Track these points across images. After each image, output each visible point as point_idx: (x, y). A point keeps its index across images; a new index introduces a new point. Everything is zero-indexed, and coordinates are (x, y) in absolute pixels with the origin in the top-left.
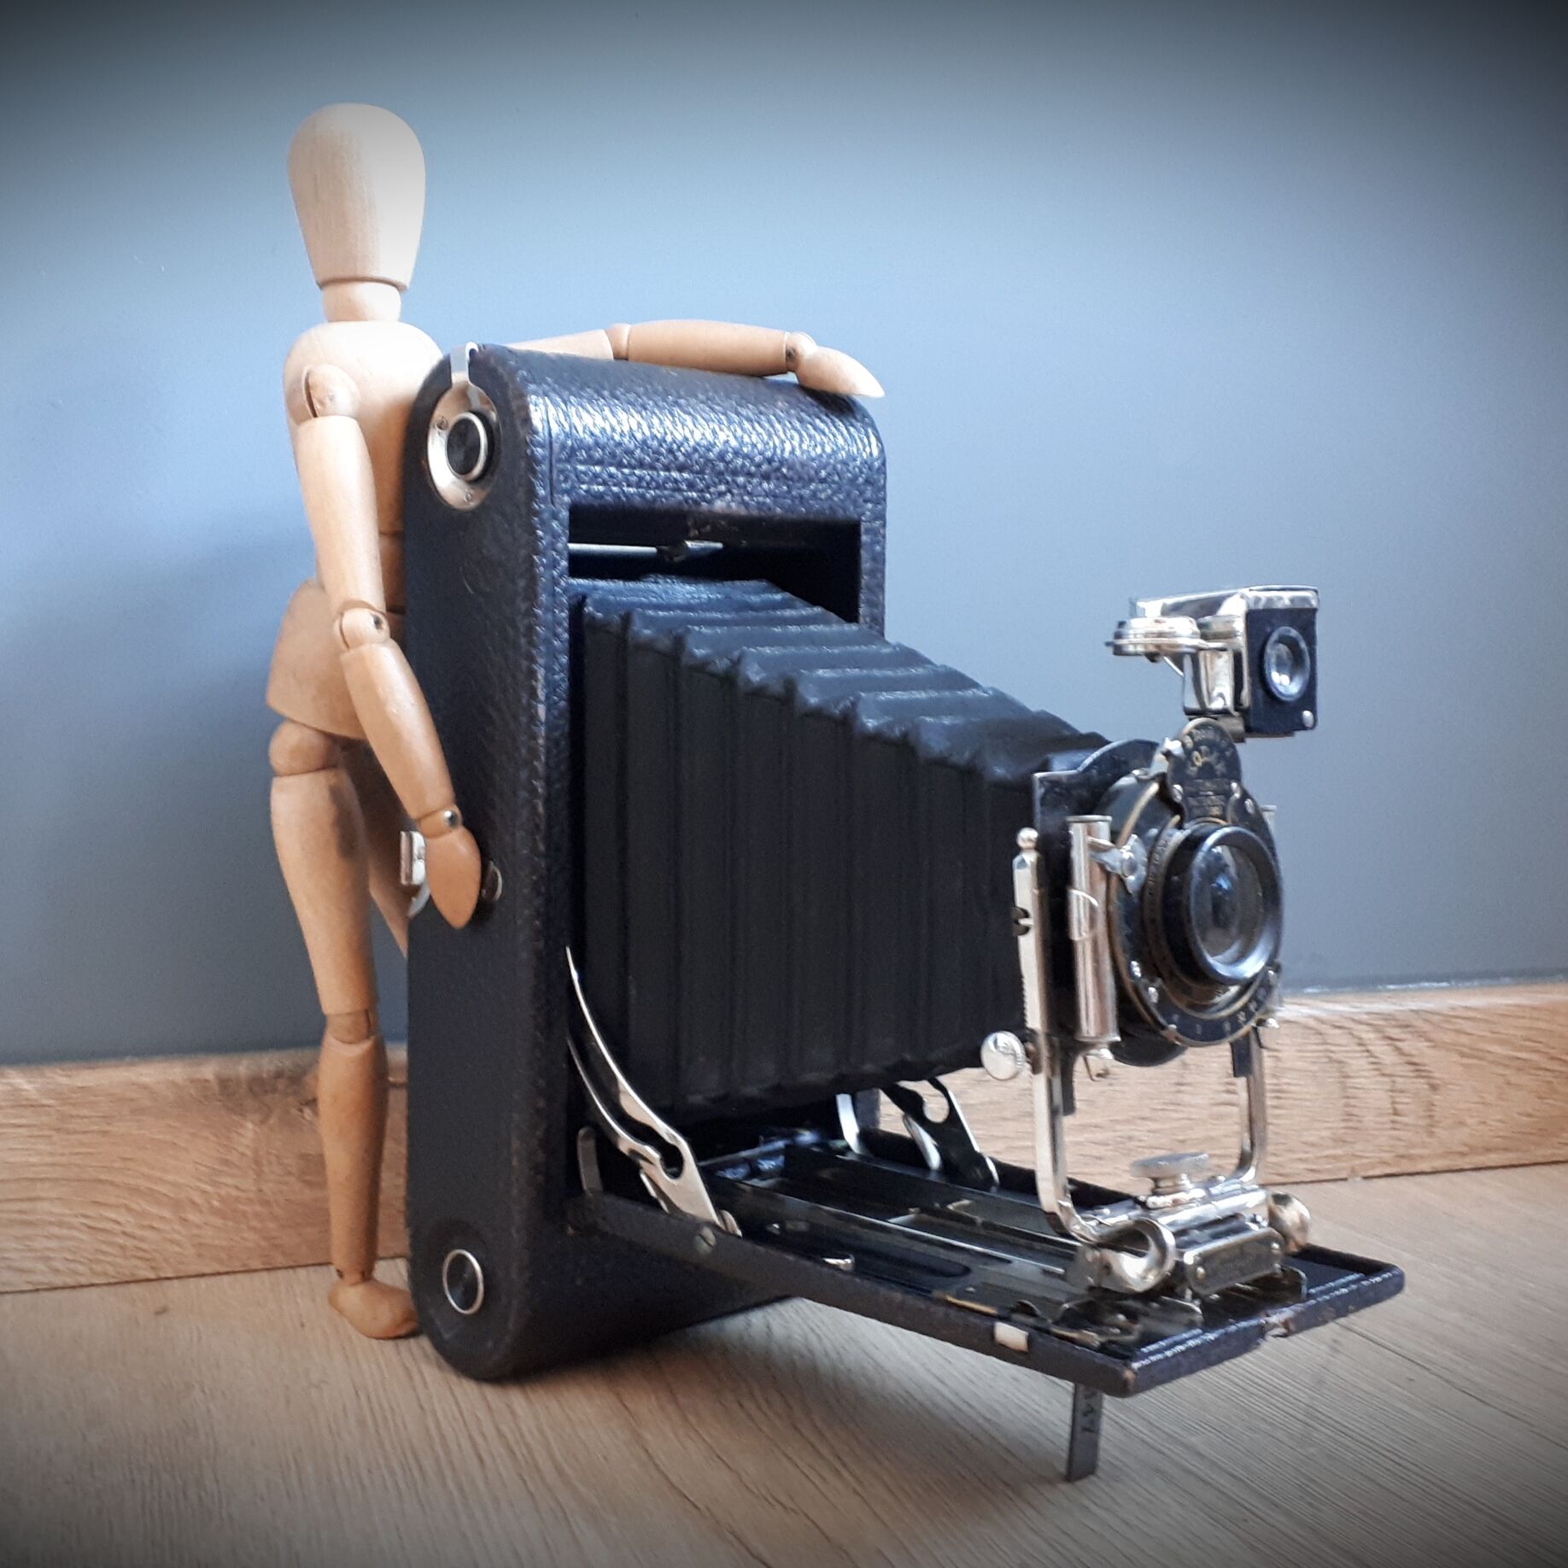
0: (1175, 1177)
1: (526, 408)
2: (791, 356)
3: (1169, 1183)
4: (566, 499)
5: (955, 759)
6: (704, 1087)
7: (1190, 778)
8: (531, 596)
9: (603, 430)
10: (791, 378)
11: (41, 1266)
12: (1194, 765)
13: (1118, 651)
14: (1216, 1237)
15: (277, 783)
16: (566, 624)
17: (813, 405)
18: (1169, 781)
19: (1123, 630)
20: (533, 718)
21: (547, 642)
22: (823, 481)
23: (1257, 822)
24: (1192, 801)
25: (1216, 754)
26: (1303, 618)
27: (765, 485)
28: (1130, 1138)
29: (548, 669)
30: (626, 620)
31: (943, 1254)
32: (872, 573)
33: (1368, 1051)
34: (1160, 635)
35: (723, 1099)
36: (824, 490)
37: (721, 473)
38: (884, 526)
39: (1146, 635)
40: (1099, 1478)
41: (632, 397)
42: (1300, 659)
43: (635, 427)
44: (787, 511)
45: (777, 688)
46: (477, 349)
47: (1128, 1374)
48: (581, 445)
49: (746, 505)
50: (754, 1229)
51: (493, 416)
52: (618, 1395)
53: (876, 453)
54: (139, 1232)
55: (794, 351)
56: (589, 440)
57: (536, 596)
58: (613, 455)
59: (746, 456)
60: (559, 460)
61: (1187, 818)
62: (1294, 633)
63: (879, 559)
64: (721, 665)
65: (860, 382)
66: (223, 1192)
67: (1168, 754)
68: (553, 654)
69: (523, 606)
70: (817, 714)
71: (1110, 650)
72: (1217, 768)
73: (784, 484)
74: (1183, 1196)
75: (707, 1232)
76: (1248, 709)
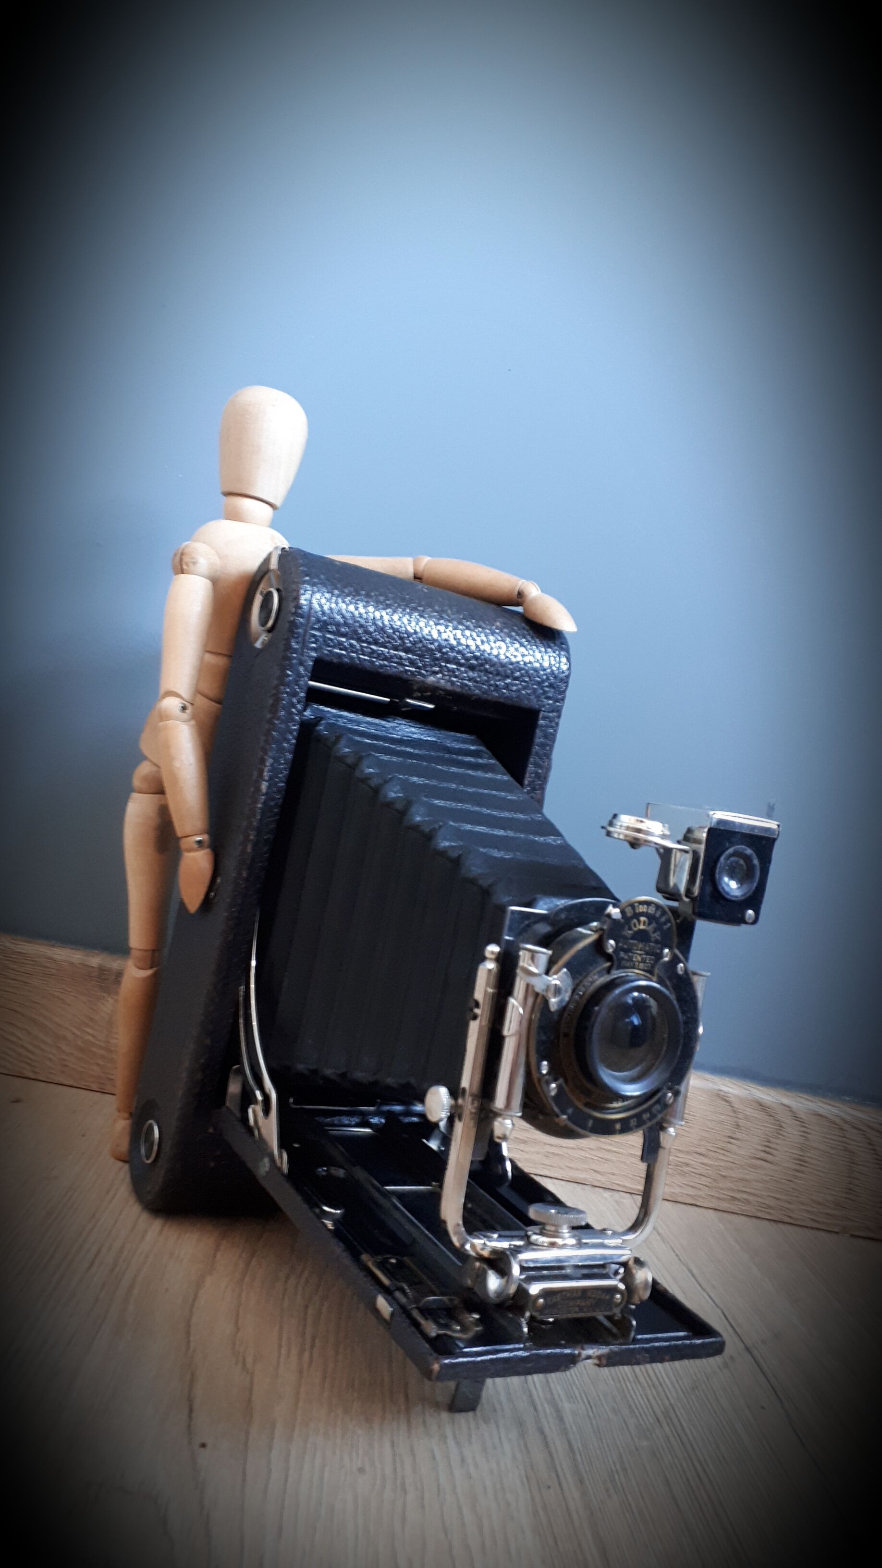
1: (300, 593)
2: (520, 594)
3: (553, 1228)
4: (314, 654)
5: (481, 882)
7: (625, 938)
8: (274, 709)
9: (353, 616)
10: (520, 609)
12: (630, 929)
13: (609, 834)
15: (135, 795)
16: (295, 733)
17: (524, 629)
18: (605, 936)
19: (615, 821)
20: (258, 789)
21: (278, 742)
22: (516, 679)
24: (622, 955)
25: (654, 925)
26: (763, 845)
27: (470, 673)
28: (687, 1165)
29: (276, 760)
30: (338, 739)
34: (639, 831)
35: (315, 1072)
36: (516, 685)
37: (437, 659)
38: (559, 717)
39: (628, 828)
41: (382, 599)
42: (752, 872)
43: (378, 618)
44: (484, 693)
47: (436, 1367)
48: (333, 621)
49: (453, 683)
51: (284, 594)
53: (563, 668)
55: (523, 592)
56: (338, 618)
57: (277, 711)
58: (355, 632)
59: (459, 652)
60: (313, 628)
61: (615, 966)
62: (750, 851)
63: (551, 738)
64: (375, 781)
65: (564, 622)
68: (282, 751)
69: (269, 716)
70: (411, 828)
71: (604, 831)
72: (652, 935)
73: (485, 675)
74: (559, 1241)
75: (266, 1160)
76: (696, 898)
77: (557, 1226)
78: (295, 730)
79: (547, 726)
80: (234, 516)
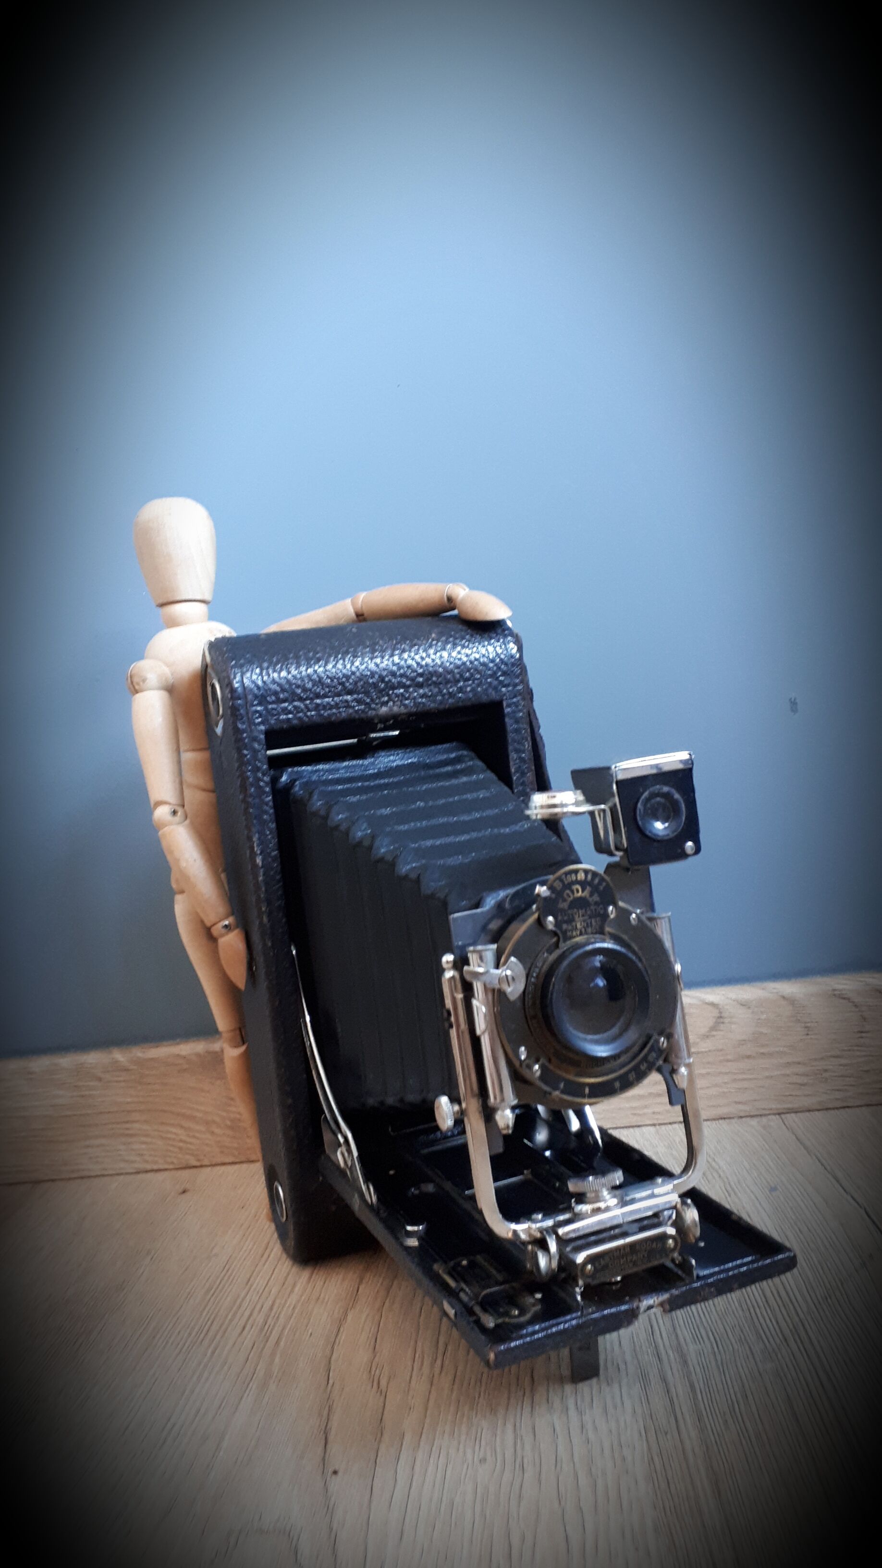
1: (228, 676)
2: (450, 599)
3: (593, 1195)
4: (262, 728)
5: (438, 895)
7: (563, 911)
9: (288, 681)
10: (455, 612)
11: (138, 1159)
14: (642, 1229)
16: (271, 804)
17: (461, 630)
18: (542, 915)
19: (528, 805)
20: (255, 865)
21: (259, 817)
22: (467, 679)
25: (588, 889)
26: (682, 778)
27: (420, 691)
30: (311, 795)
34: (554, 806)
36: (469, 685)
37: (383, 690)
42: (677, 809)
43: (312, 674)
44: (440, 704)
45: (365, 843)
48: (270, 692)
49: (406, 706)
54: (189, 1140)
55: (451, 597)
56: (275, 687)
58: (294, 693)
59: (402, 675)
60: (252, 705)
61: (561, 939)
62: (666, 789)
64: (343, 827)
65: (498, 611)
68: (263, 823)
69: (241, 796)
70: (378, 862)
72: (590, 900)
73: (435, 687)
74: (602, 1205)
75: (356, 1197)
77: (597, 1192)
78: (270, 801)
79: (514, 712)
80: (172, 623)
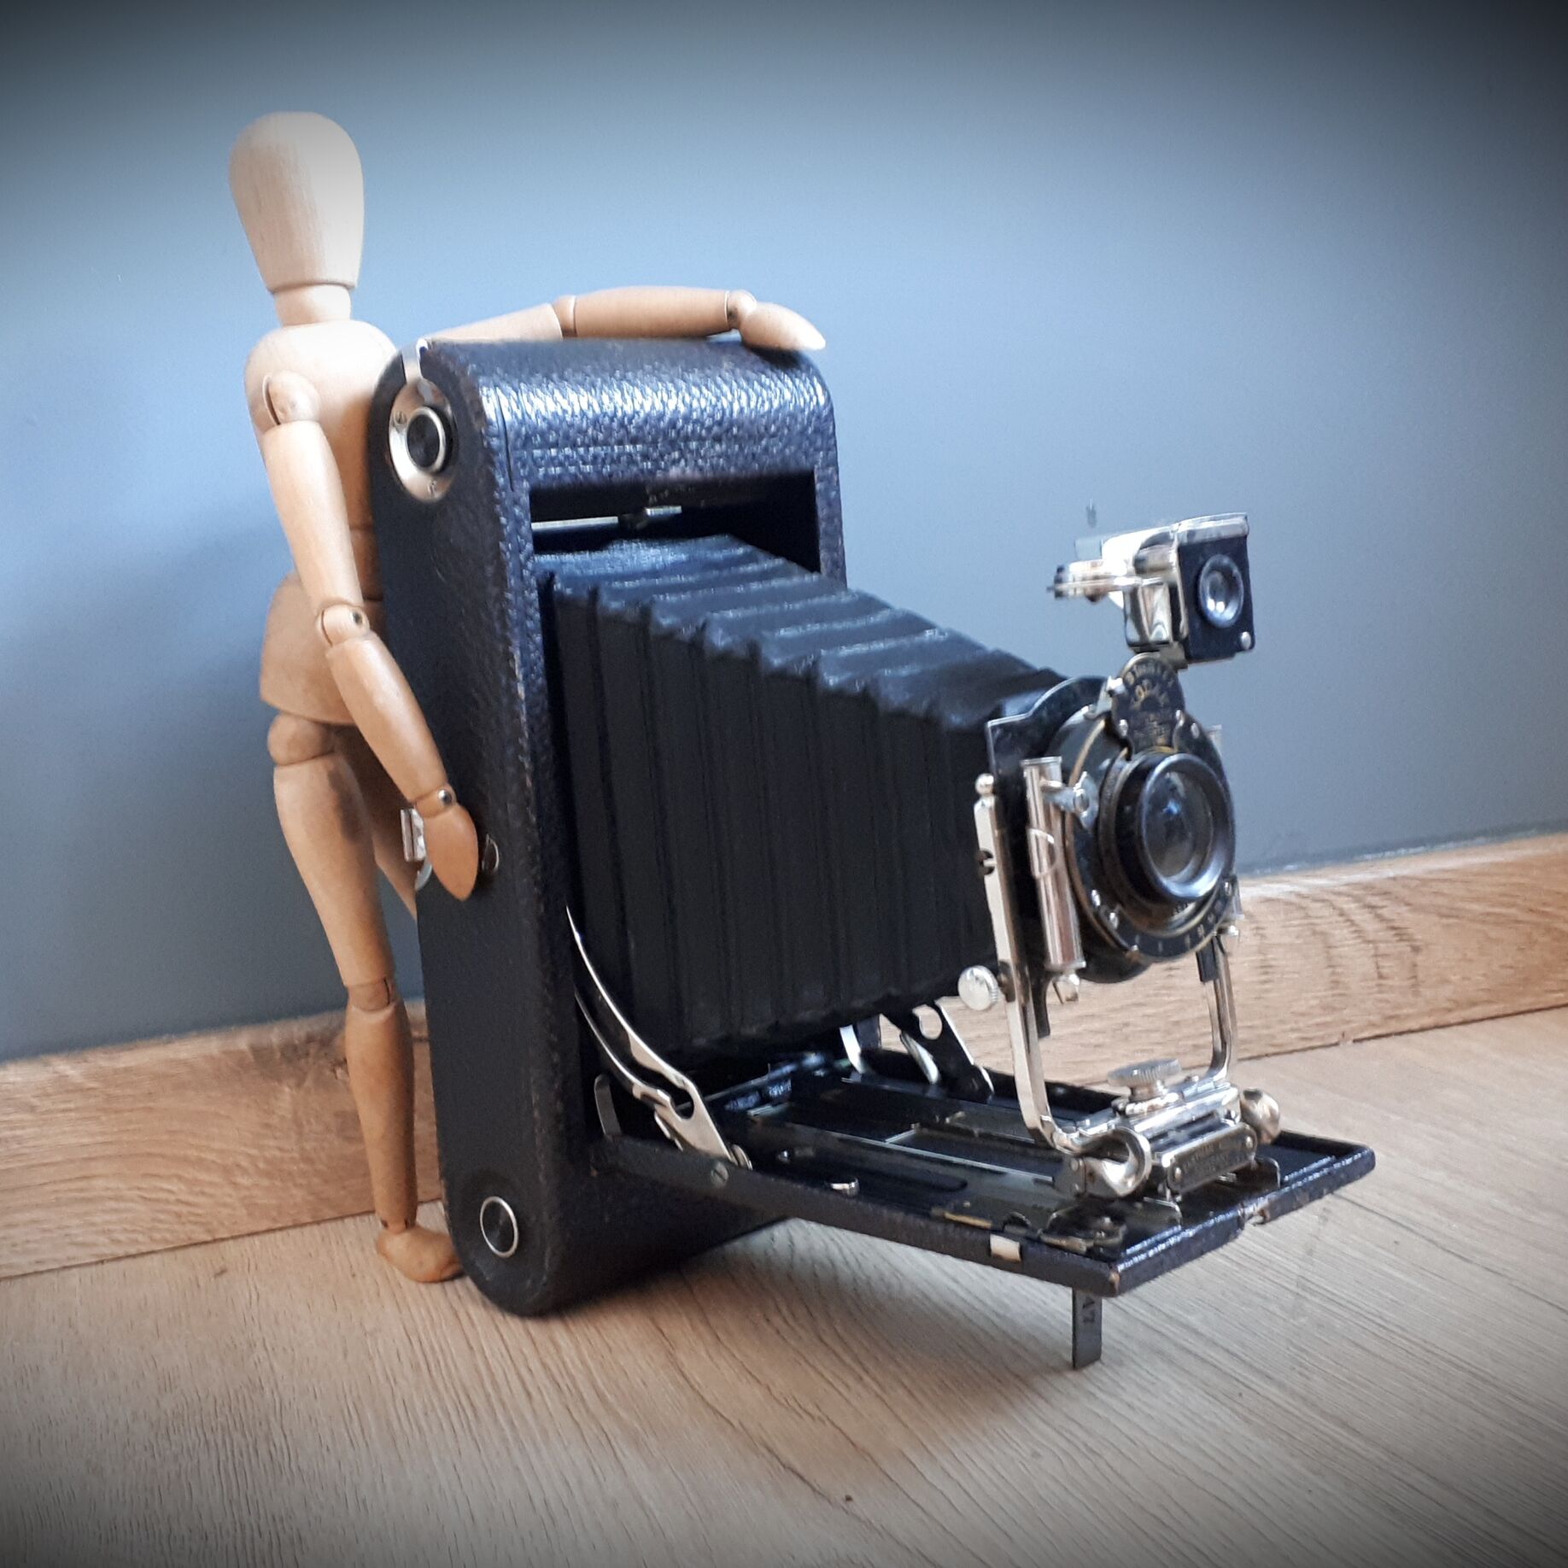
0: (1150, 1085)
1: (480, 402)
2: (733, 314)
3: (1145, 1090)
4: (526, 484)
5: (914, 710)
6: (706, 1033)
7: (1134, 713)
8: (501, 580)
9: (555, 414)
10: (735, 335)
11: (102, 1239)
12: (1137, 699)
13: (1059, 594)
14: (1194, 1136)
15: (279, 773)
16: (537, 605)
17: (758, 363)
18: (1114, 717)
19: (1063, 575)
20: (514, 696)
21: (521, 624)
23: (1202, 747)
24: (1138, 734)
25: (1158, 687)
26: (1235, 547)
27: (717, 447)
29: (524, 649)
30: (594, 594)
31: (942, 1170)
32: (830, 519)
33: (1348, 920)
34: (1096, 578)
35: (726, 1040)
36: (775, 445)
37: (673, 441)
38: (837, 472)
39: (1084, 579)
40: (1103, 1364)
41: (580, 377)
42: (1235, 585)
43: (585, 407)
45: (742, 652)
46: (426, 347)
47: (1114, 1277)
48: (535, 430)
49: (701, 469)
50: (764, 1160)
51: (449, 410)
52: (653, 1320)
53: (822, 401)
55: (736, 309)
56: (542, 425)
57: (504, 580)
58: (567, 437)
59: (696, 422)
60: (515, 448)
61: (1134, 750)
62: (1226, 561)
64: (687, 633)
65: (802, 335)
66: (267, 1154)
67: (1111, 693)
68: (528, 634)
69: (494, 591)
70: (781, 675)
71: (1052, 595)
72: (1160, 699)
73: (736, 444)
74: (1158, 1102)
75: (721, 1167)
76: (1187, 638)
79: (827, 490)
